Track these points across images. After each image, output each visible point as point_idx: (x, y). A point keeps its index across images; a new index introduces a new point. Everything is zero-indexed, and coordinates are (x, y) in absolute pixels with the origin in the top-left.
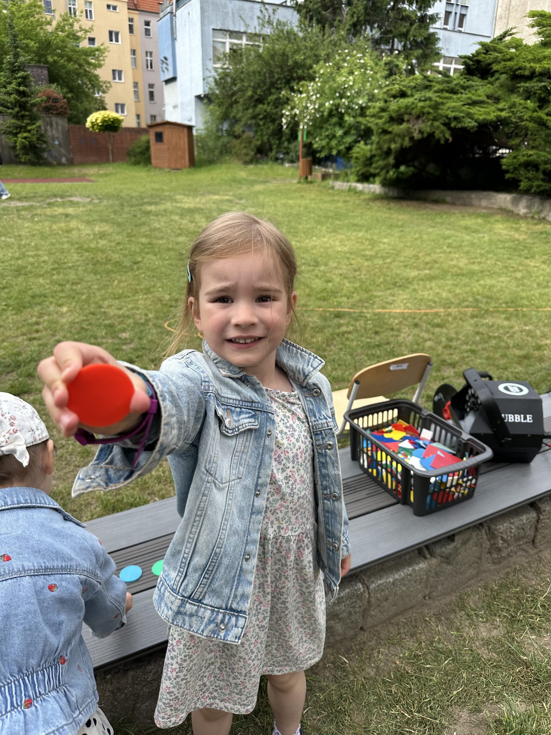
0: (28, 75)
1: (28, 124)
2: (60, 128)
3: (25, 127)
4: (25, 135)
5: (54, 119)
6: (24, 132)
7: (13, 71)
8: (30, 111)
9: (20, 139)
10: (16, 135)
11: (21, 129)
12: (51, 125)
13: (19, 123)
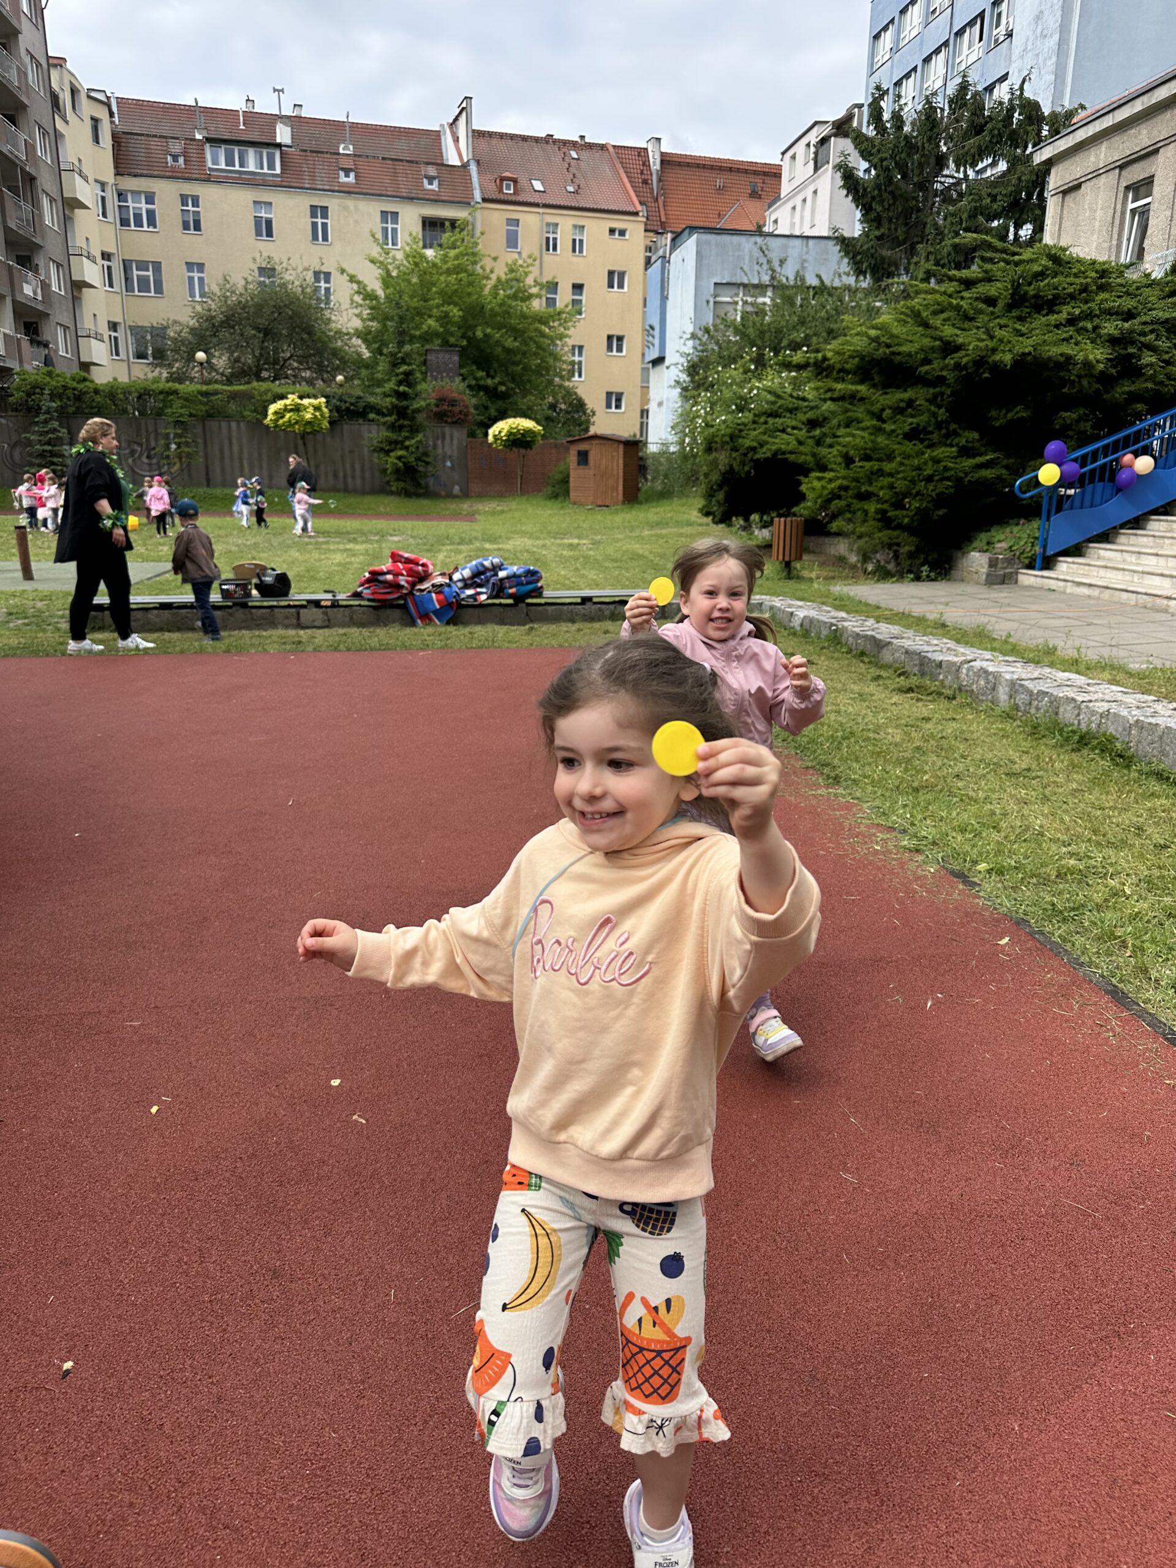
0: (413, 370)
1: (407, 438)
2: (455, 442)
3: (402, 442)
4: (400, 453)
5: (447, 430)
6: (401, 449)
7: (395, 365)
8: (413, 419)
9: (392, 459)
10: (387, 453)
11: (394, 444)
12: (444, 438)
13: (394, 436)
